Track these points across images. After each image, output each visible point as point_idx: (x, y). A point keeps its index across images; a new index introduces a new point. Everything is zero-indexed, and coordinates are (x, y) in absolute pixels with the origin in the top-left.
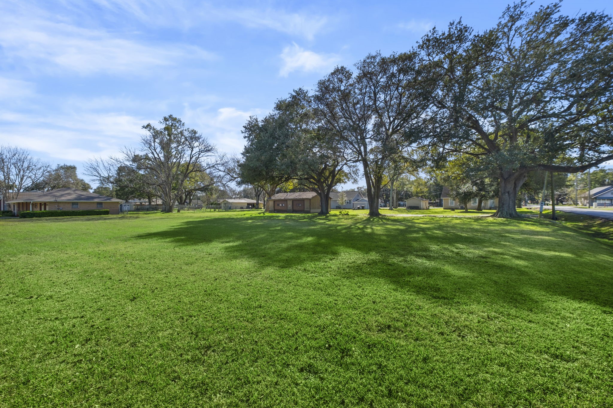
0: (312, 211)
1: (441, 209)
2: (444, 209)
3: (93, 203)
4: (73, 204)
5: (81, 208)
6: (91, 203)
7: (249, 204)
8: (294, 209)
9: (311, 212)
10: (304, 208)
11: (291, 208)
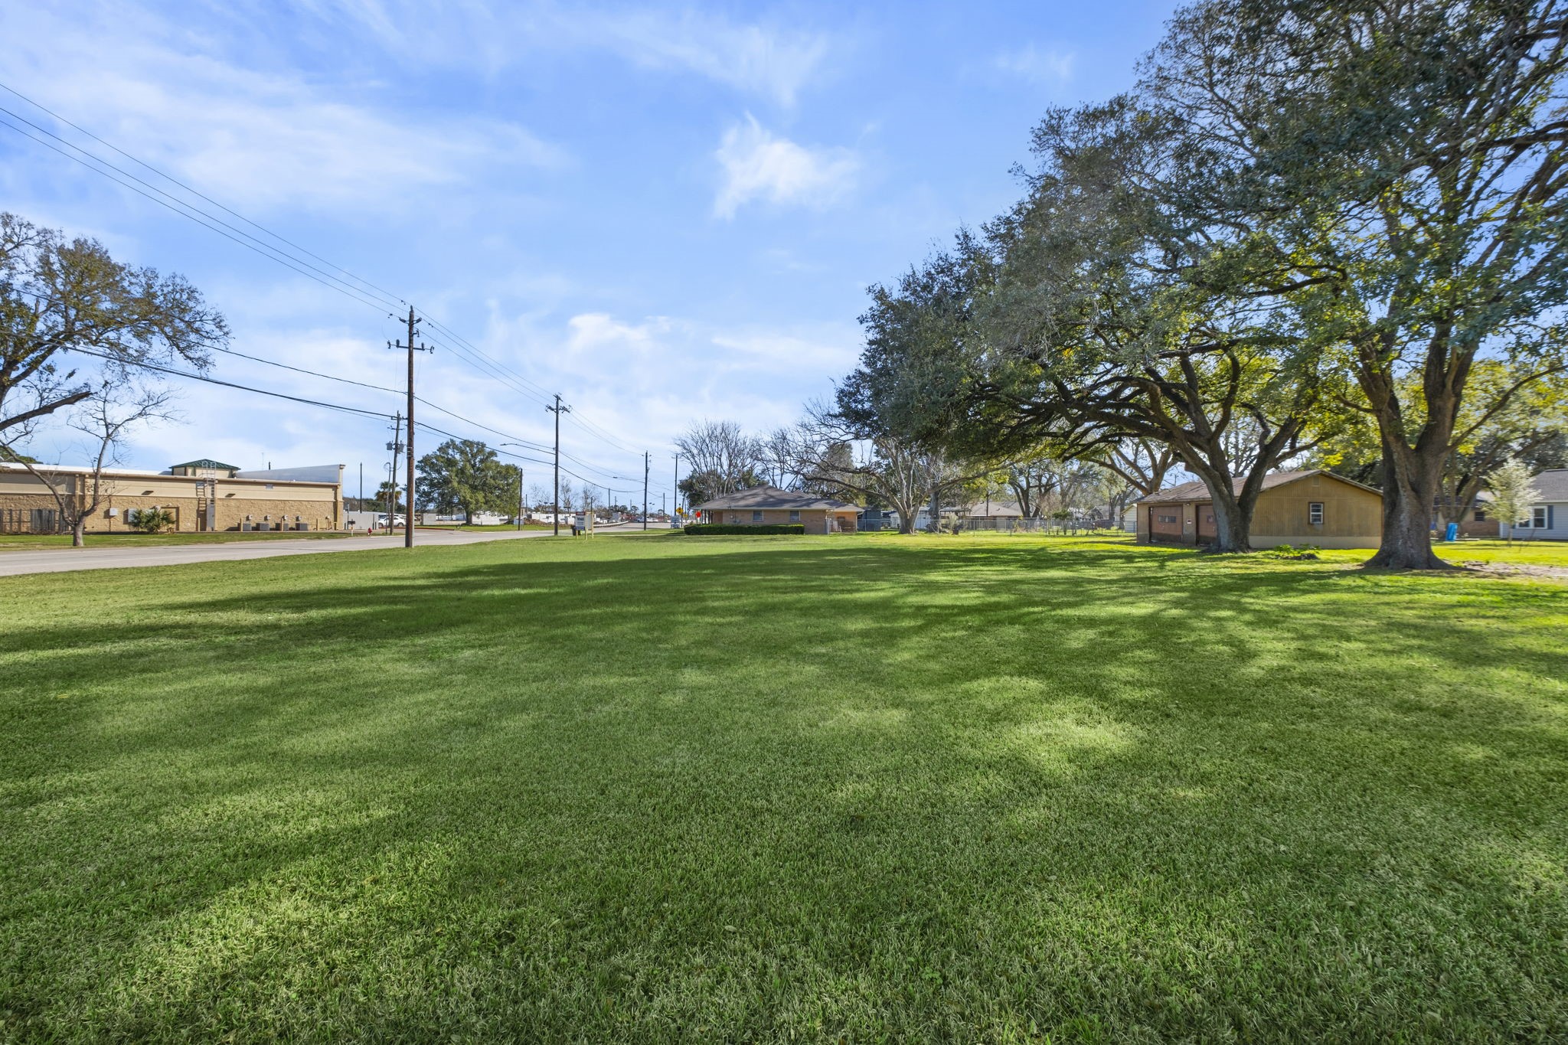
3: (784, 511)
4: (757, 513)
5: (765, 521)
6: (780, 511)
8: (1203, 532)
11: (1193, 530)
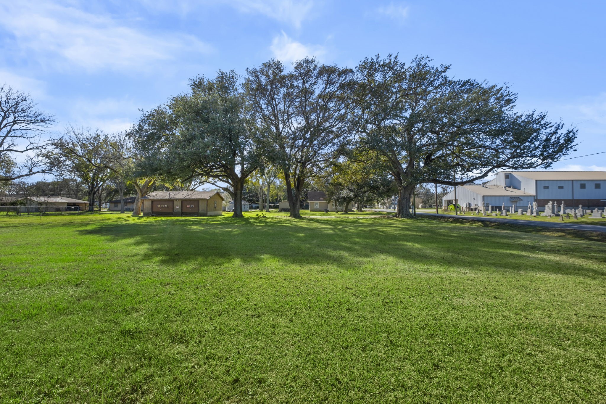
0: (209, 213)
1: (308, 211)
2: (311, 211)
7: (69, 204)
8: (184, 211)
9: (208, 215)
10: (199, 210)
11: (180, 210)
